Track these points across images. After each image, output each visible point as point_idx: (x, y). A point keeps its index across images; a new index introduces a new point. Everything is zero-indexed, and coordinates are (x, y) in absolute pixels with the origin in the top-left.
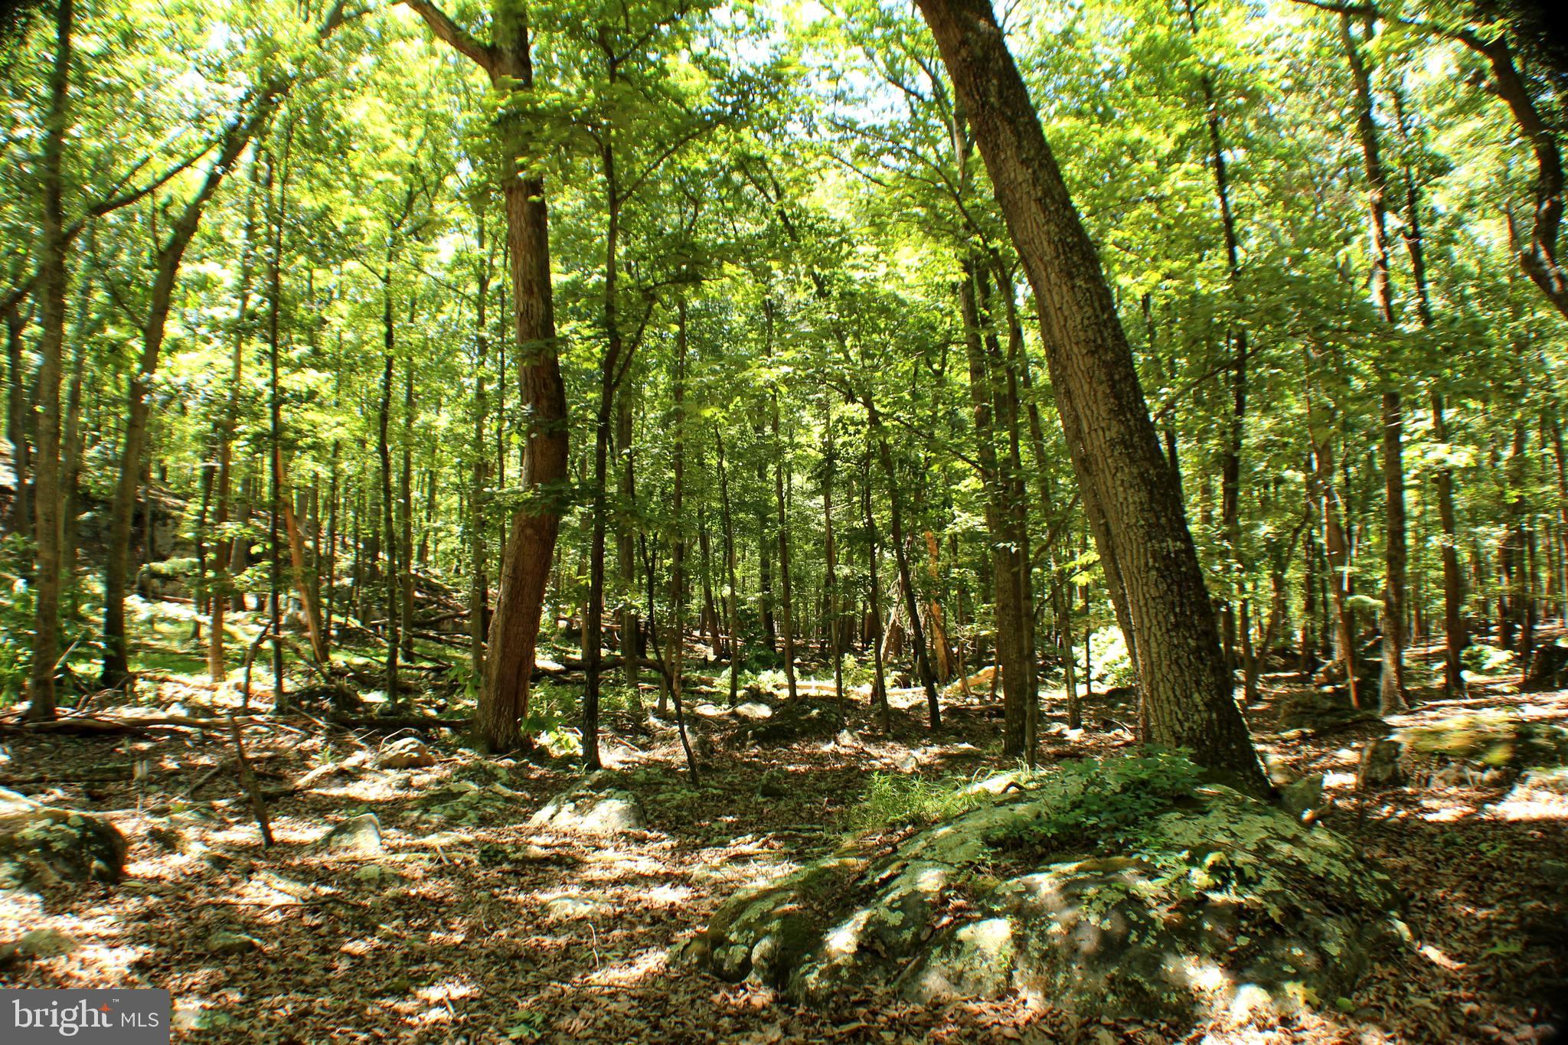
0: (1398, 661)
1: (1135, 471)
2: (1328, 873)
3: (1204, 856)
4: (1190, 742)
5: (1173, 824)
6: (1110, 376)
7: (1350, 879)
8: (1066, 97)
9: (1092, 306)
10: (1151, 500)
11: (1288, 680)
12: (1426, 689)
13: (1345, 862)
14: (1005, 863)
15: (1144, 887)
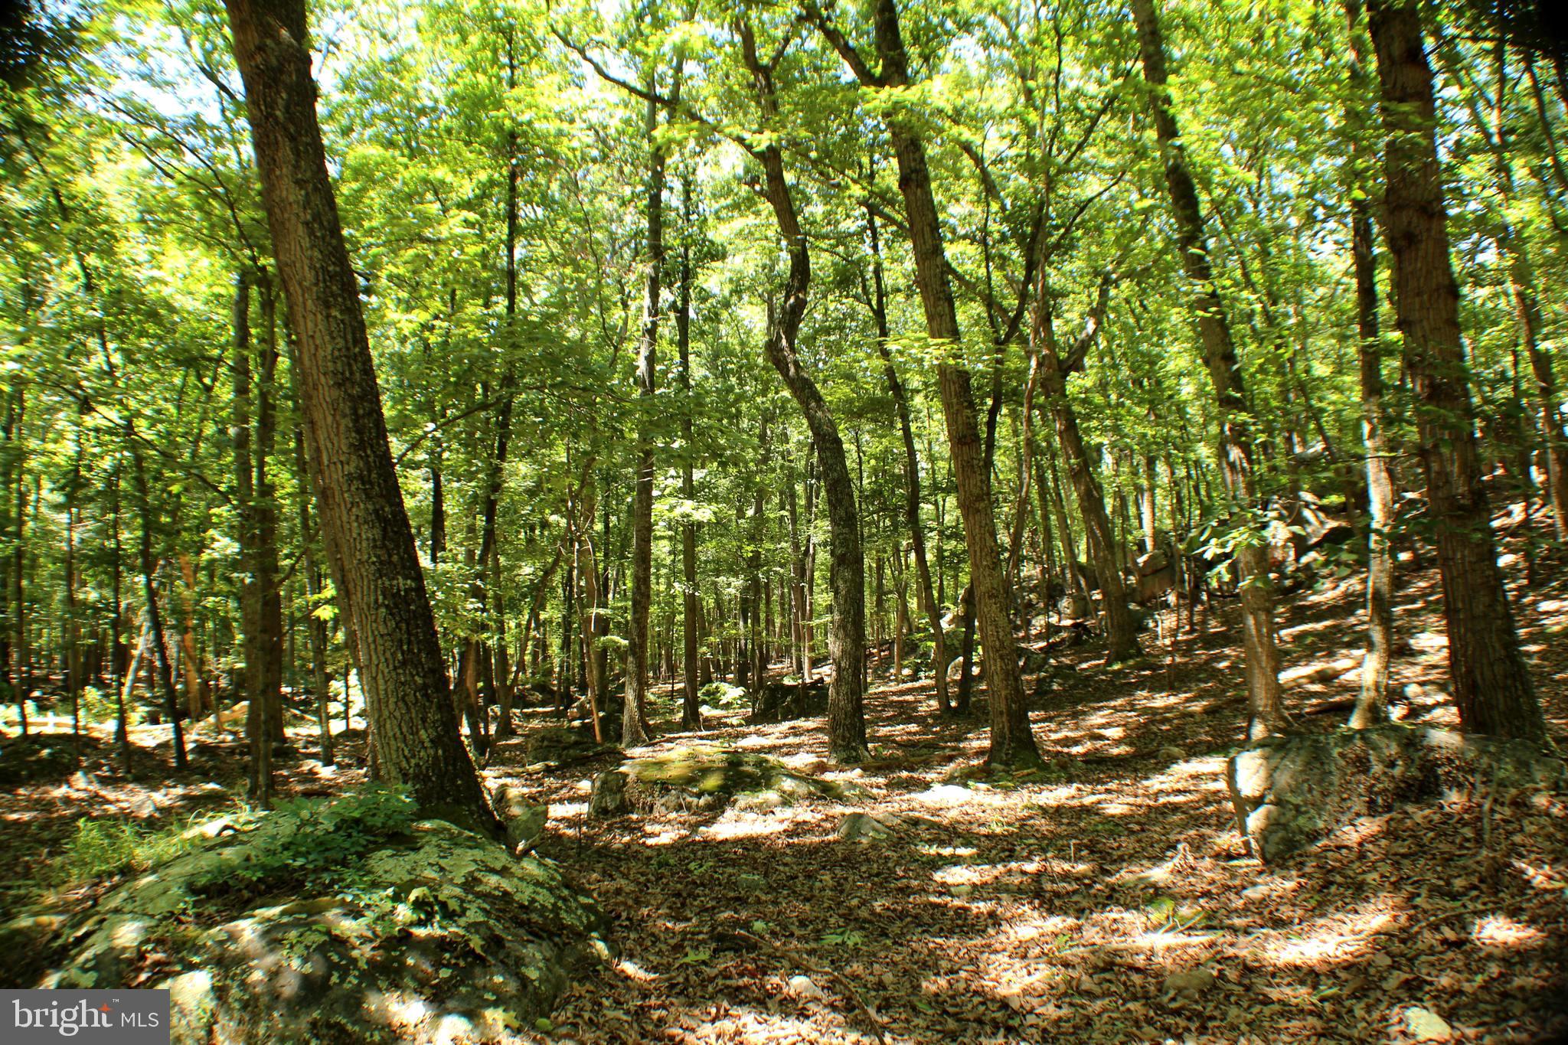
0: (640, 697)
1: (370, 507)
2: (533, 901)
3: (409, 893)
4: (416, 778)
5: (386, 863)
6: (355, 410)
7: (554, 905)
8: (381, 125)
9: (345, 338)
10: (384, 537)
11: (545, 714)
12: (668, 722)
13: (551, 890)
14: (211, 909)
15: (348, 927)
